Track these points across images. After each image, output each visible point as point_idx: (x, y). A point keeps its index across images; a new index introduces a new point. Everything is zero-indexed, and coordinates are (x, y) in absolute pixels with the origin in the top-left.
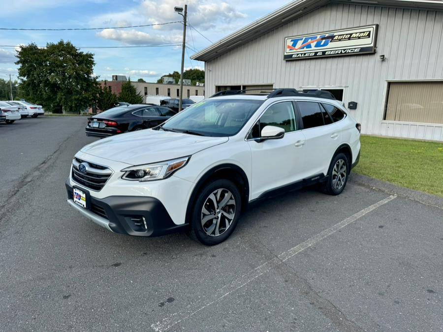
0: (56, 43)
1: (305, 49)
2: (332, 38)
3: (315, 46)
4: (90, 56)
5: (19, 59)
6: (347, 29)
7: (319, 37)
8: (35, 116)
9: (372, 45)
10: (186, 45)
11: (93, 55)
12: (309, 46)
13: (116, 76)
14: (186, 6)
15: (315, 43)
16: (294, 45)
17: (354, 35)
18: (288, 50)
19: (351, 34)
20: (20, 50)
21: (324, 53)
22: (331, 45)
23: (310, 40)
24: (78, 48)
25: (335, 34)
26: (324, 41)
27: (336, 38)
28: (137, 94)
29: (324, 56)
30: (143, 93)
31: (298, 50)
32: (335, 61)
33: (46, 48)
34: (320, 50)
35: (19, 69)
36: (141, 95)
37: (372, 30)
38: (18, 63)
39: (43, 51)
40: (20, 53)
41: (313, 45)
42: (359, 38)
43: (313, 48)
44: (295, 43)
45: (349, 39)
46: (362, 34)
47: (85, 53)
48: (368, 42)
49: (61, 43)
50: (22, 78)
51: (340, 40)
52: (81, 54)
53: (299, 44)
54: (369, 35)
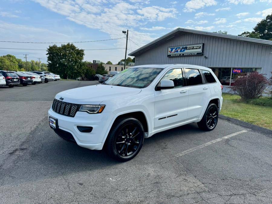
0: (66, 44)
1: (176, 53)
2: (186, 48)
3: (180, 52)
4: (82, 51)
5: (48, 52)
6: (193, 44)
7: (181, 47)
8: (56, 80)
9: (201, 52)
10: (127, 48)
11: (84, 50)
12: (177, 51)
13: (95, 61)
14: (128, 30)
15: (180, 50)
16: (172, 51)
17: (195, 47)
18: (169, 53)
19: (193, 47)
20: (49, 48)
21: (183, 54)
22: (186, 51)
23: (178, 49)
24: (76, 47)
25: (187, 47)
26: (183, 49)
27: (188, 48)
28: (105, 70)
29: (183, 56)
30: (108, 70)
31: (173, 53)
32: (188, 58)
33: (61, 47)
34: (182, 53)
35: (48, 57)
36: (107, 70)
37: (201, 45)
38: (47, 54)
39: (60, 48)
40: (49, 49)
41: (179, 51)
42: (196, 49)
43: (179, 52)
44: (172, 49)
45: (193, 49)
46: (198, 47)
47: (80, 49)
48: (200, 50)
49: (68, 44)
50: (49, 61)
51: (189, 49)
52: (78, 50)
53: (174, 50)
54: (200, 48)
